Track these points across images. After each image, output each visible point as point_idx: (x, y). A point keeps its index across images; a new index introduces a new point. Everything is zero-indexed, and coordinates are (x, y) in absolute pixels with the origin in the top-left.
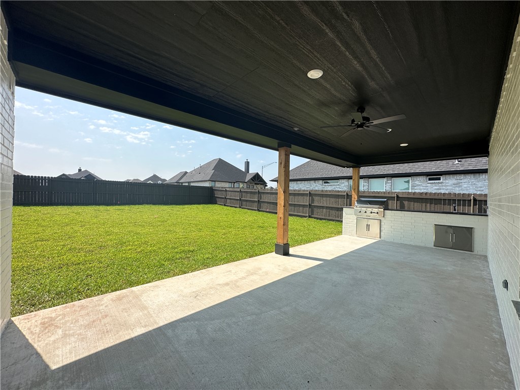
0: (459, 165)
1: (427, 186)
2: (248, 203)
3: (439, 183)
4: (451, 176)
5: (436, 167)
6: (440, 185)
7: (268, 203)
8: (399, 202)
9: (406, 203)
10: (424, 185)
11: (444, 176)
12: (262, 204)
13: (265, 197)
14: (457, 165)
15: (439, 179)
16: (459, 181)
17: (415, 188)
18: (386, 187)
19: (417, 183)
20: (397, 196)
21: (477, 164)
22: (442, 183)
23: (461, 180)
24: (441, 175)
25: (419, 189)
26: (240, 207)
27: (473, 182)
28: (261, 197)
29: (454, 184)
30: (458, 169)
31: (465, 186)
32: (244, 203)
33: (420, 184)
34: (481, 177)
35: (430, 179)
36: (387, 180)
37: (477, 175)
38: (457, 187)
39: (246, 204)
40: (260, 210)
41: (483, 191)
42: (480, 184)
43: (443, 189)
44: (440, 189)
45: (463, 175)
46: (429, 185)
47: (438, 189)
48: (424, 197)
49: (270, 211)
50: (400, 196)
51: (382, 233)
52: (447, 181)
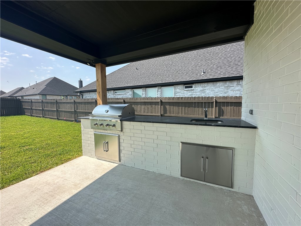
0: (204, 76)
1: (184, 93)
2: (49, 113)
3: (191, 90)
4: (199, 84)
5: (189, 77)
6: (192, 91)
7: (65, 111)
8: (162, 106)
9: (168, 107)
10: (182, 92)
11: (194, 84)
12: (60, 113)
13: (62, 106)
14: (203, 76)
15: (192, 87)
16: (204, 88)
17: (177, 94)
18: (157, 94)
19: (178, 90)
20: (161, 101)
21: (215, 75)
22: (193, 90)
23: (205, 87)
24: (193, 83)
25: (179, 95)
26: (43, 117)
27: (212, 88)
28: (59, 107)
29: (201, 91)
30: (204, 79)
31: (208, 92)
32: (47, 113)
33: (179, 91)
34: (217, 85)
35: (186, 87)
36: (158, 89)
37: (215, 83)
38: (203, 93)
39: (48, 113)
40: (60, 118)
41: (218, 95)
42: (216, 90)
43: (194, 95)
44: (192, 95)
45: (206, 84)
46: (186, 92)
47: (191, 95)
48: (180, 101)
49: (67, 119)
50: (163, 101)
51: (122, 155)
52: (197, 89)
